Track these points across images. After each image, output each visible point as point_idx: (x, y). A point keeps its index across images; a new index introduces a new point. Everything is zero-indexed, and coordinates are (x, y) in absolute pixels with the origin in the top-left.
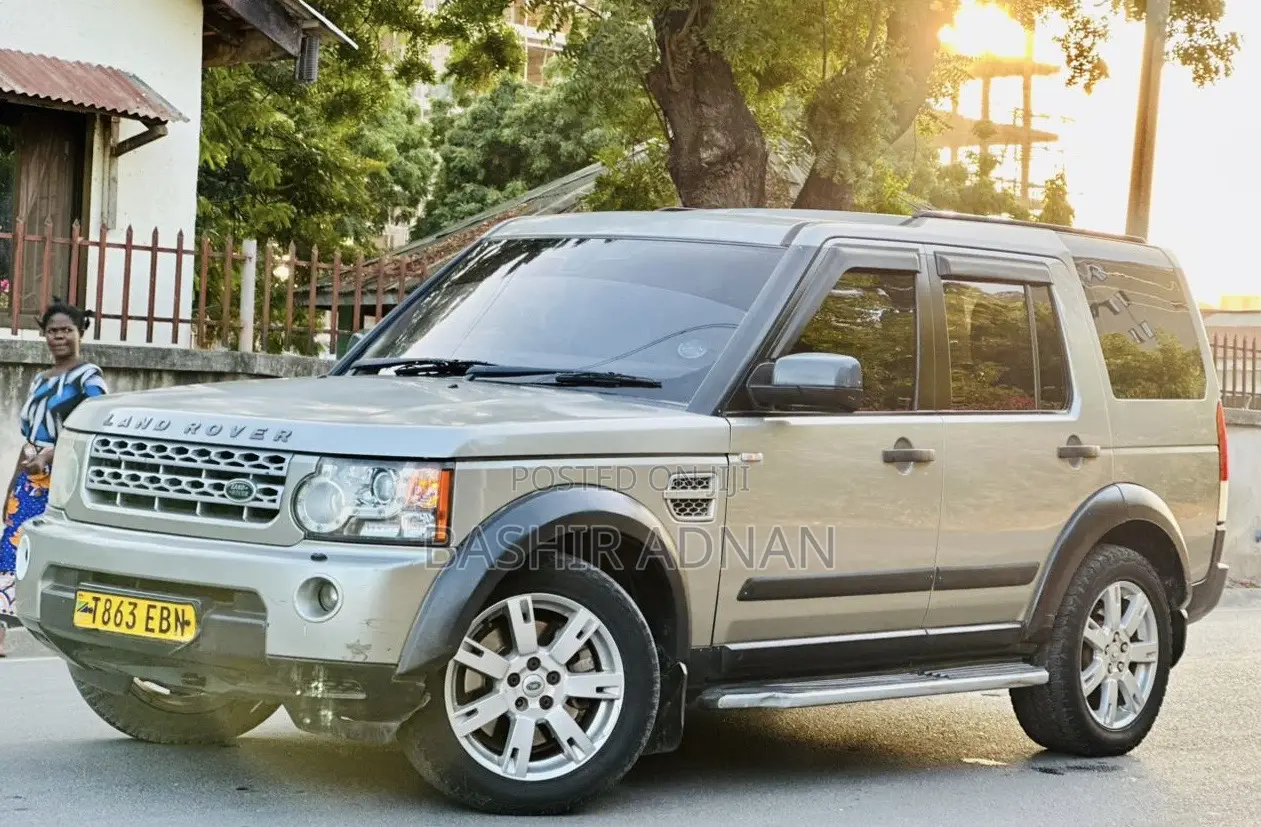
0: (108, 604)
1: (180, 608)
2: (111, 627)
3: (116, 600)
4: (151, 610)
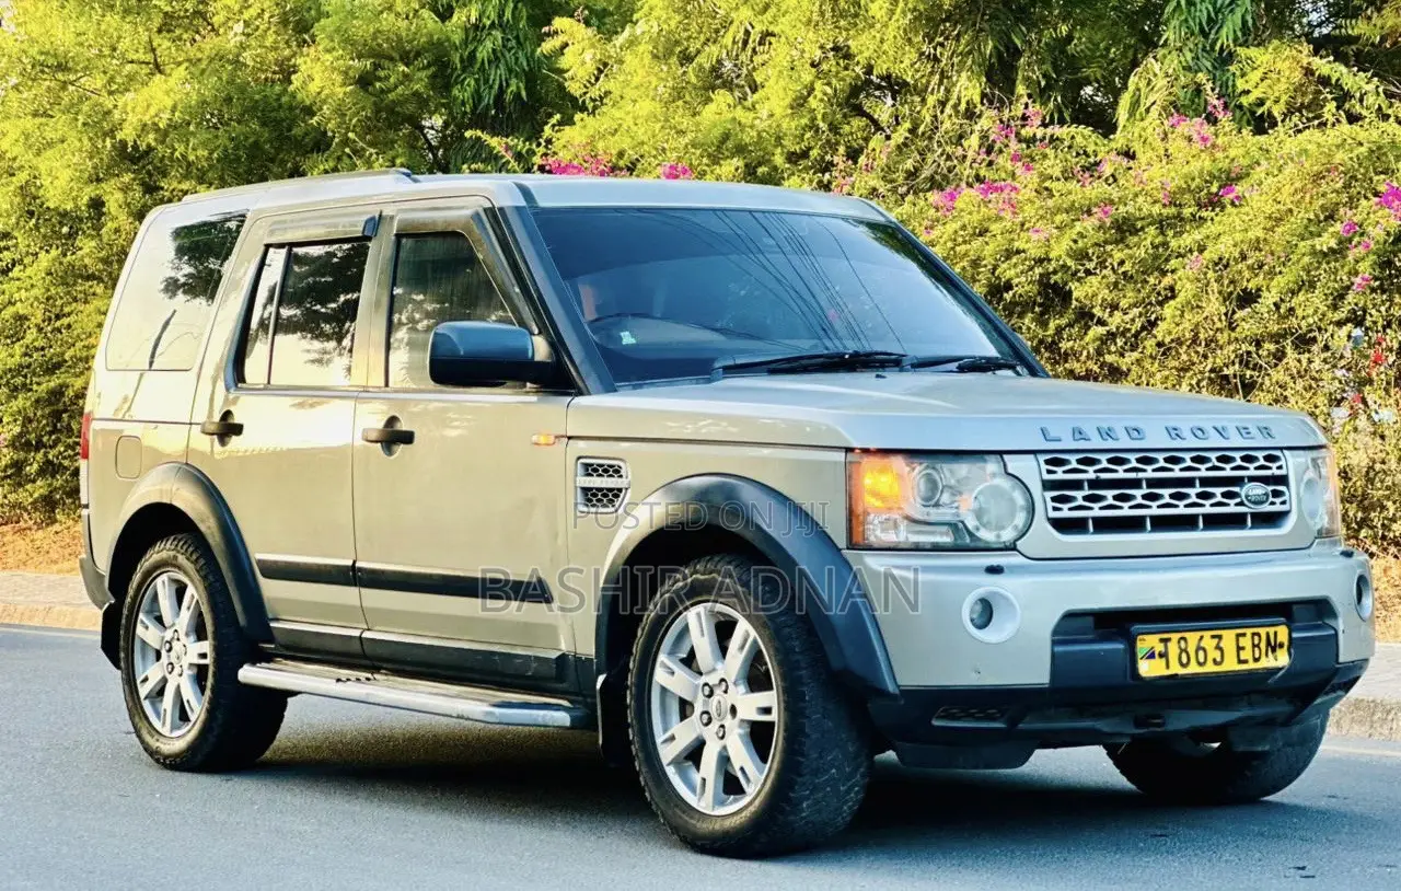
1: (1271, 630)
2: (1193, 669)
3: (1193, 637)
4: (1241, 639)
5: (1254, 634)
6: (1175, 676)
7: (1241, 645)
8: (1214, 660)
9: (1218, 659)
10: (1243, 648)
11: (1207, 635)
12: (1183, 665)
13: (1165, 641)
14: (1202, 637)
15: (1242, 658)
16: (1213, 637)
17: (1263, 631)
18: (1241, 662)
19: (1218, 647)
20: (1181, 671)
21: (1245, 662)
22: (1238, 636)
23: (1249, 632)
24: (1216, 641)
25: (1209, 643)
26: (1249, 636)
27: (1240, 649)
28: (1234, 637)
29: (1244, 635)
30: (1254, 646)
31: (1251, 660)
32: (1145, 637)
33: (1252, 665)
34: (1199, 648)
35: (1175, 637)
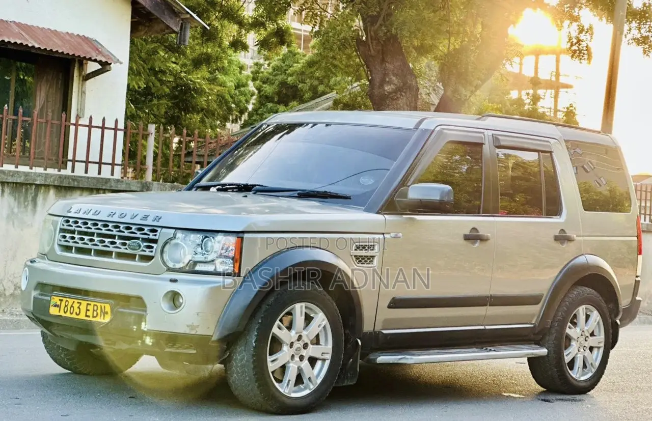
0: (67, 303)
1: (103, 305)
2: (68, 315)
3: (71, 301)
4: (88, 306)
5: (94, 305)
6: (61, 316)
7: (88, 309)
8: (76, 313)
9: (78, 313)
10: (89, 310)
11: (76, 301)
12: (65, 312)
13: (61, 300)
14: (74, 302)
15: (88, 314)
16: (78, 303)
17: (99, 305)
18: (86, 316)
19: (79, 308)
20: (64, 315)
21: (89, 316)
22: (88, 304)
23: (93, 304)
24: (79, 305)
25: (76, 305)
26: (92, 306)
27: (88, 310)
28: (86, 305)
29: (90, 304)
30: (94, 310)
31: (91, 316)
32: (54, 297)
33: (91, 319)
34: (72, 306)
35: (65, 299)
